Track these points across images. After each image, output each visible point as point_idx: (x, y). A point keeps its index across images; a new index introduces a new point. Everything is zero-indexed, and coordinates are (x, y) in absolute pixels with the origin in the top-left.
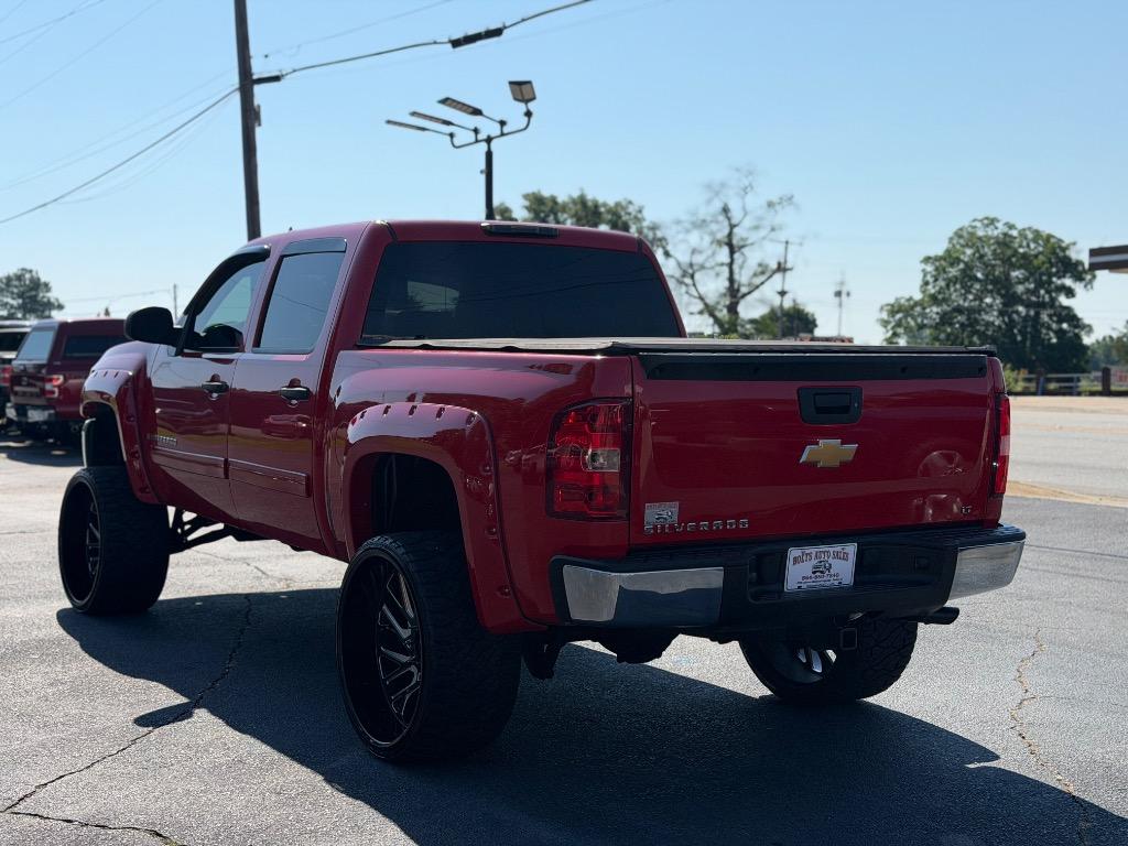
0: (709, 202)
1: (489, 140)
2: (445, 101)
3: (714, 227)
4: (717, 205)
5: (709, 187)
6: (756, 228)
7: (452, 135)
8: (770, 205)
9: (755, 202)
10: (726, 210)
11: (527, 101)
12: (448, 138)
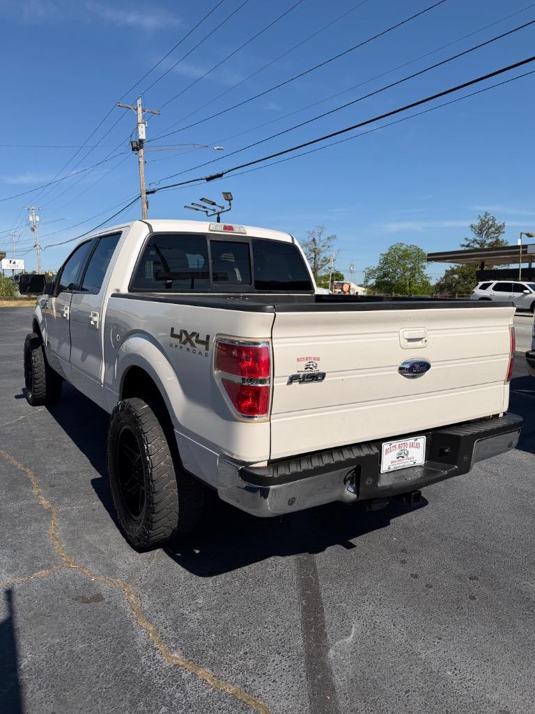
0: (309, 237)
1: (218, 214)
2: (202, 200)
3: (310, 246)
4: (312, 238)
5: (308, 232)
6: (324, 246)
7: (207, 212)
8: (329, 238)
9: (323, 237)
10: (314, 240)
11: (230, 200)
12: (205, 213)
